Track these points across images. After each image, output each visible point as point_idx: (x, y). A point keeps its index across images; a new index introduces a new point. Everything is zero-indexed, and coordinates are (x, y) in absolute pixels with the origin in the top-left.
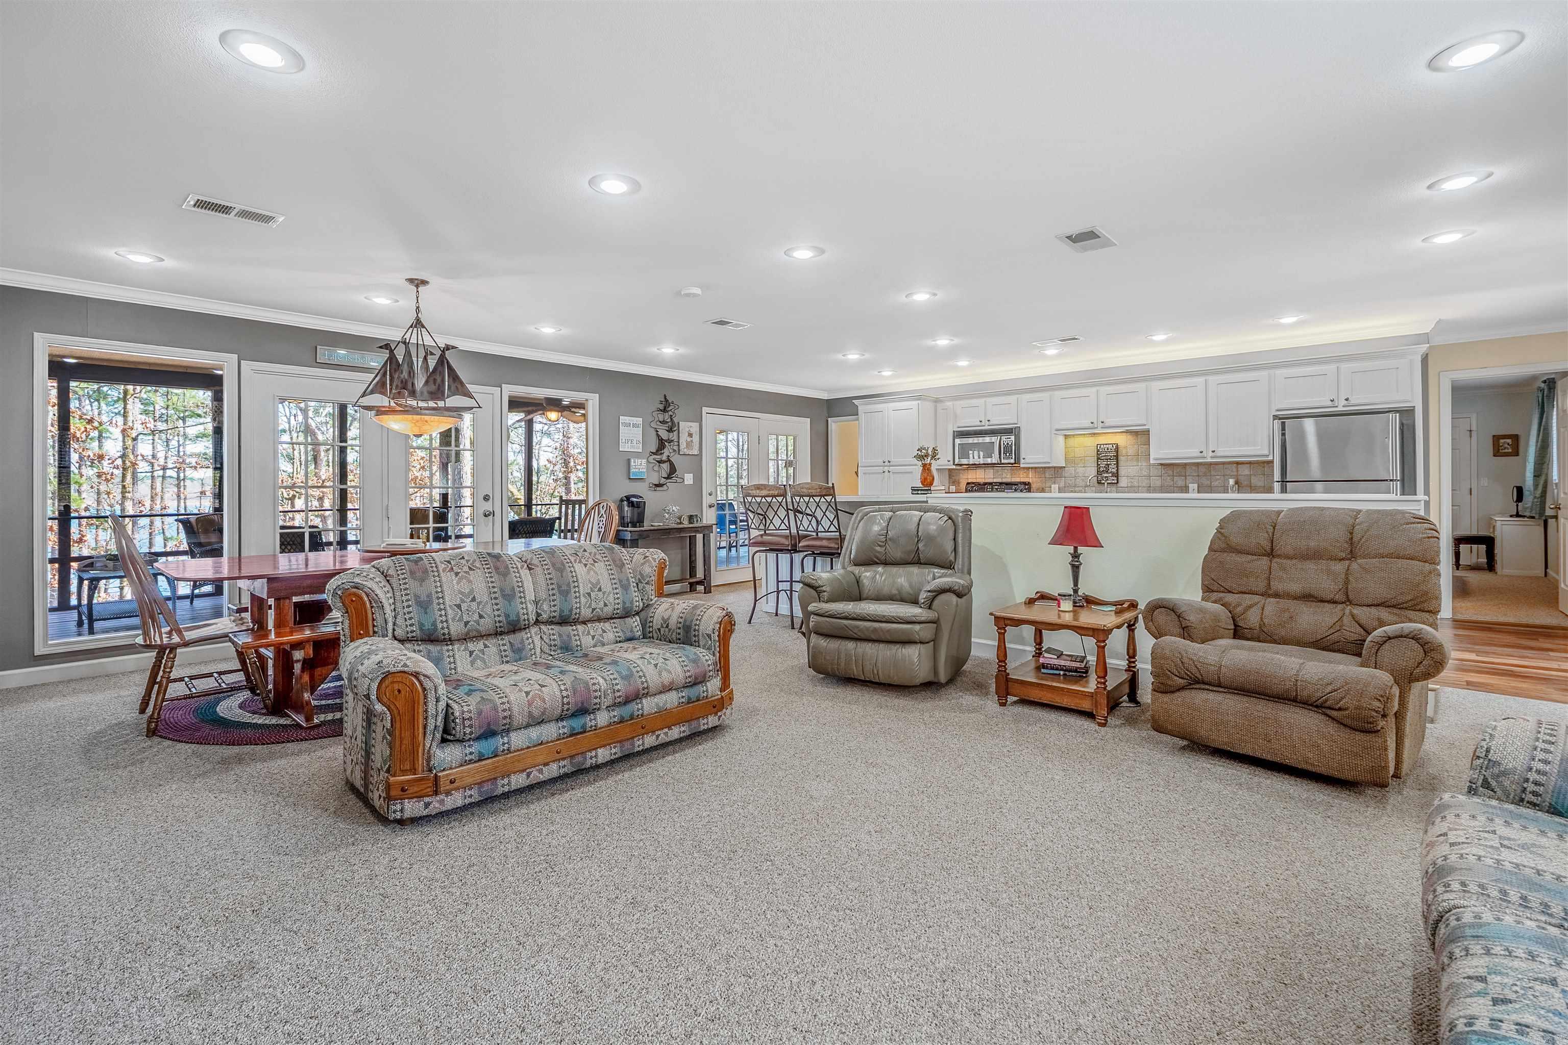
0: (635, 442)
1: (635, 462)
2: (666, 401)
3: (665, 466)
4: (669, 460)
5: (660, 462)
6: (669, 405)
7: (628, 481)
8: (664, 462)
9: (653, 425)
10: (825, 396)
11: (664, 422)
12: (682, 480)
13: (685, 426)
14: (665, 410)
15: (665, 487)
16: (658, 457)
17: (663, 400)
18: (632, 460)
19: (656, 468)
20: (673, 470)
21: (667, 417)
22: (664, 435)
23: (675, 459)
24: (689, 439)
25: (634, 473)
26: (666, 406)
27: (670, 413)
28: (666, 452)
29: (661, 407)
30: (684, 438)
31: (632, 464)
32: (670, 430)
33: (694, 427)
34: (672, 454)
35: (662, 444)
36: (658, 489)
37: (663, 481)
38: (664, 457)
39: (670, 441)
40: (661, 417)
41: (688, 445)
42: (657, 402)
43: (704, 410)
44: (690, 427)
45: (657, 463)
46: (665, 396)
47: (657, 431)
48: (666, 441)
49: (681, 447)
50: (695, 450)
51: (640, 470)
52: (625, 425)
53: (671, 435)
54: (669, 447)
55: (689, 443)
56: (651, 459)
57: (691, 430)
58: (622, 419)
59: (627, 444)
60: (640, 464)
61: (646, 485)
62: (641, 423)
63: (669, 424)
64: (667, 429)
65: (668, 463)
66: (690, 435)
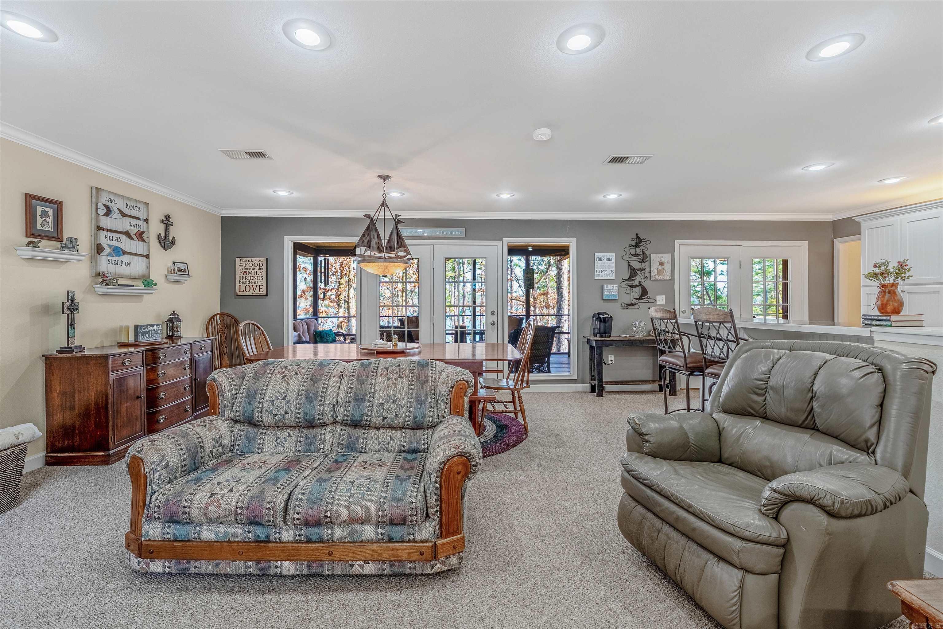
0: (608, 272)
1: (607, 287)
2: (638, 238)
3: (637, 291)
4: (641, 285)
6: (641, 241)
7: (602, 301)
8: (636, 286)
9: (626, 258)
10: (830, 218)
11: (636, 255)
12: (654, 301)
13: (655, 258)
14: (637, 246)
15: (637, 306)
16: (630, 283)
17: (635, 237)
18: (605, 286)
19: (628, 291)
20: (644, 292)
21: (639, 251)
22: (636, 265)
23: (647, 284)
24: (660, 267)
25: (607, 295)
26: (638, 242)
27: (642, 248)
28: (638, 279)
29: (634, 243)
30: (656, 267)
31: (605, 288)
32: (642, 261)
33: (666, 258)
34: (643, 280)
35: (633, 273)
36: (630, 307)
37: (634, 301)
38: (636, 283)
39: (641, 270)
40: (633, 251)
41: (660, 272)
42: (629, 240)
43: (677, 243)
44: (662, 257)
45: (629, 288)
46: (637, 234)
47: (629, 263)
48: (638, 270)
49: (653, 274)
50: (667, 276)
51: (613, 293)
52: (599, 259)
53: (643, 265)
54: (640, 275)
55: (660, 270)
56: (623, 284)
57: (663, 260)
58: (597, 255)
59: (601, 274)
60: (613, 289)
61: (618, 305)
62: (614, 257)
63: (641, 256)
64: (639, 260)
65: (640, 287)
66: (662, 264)
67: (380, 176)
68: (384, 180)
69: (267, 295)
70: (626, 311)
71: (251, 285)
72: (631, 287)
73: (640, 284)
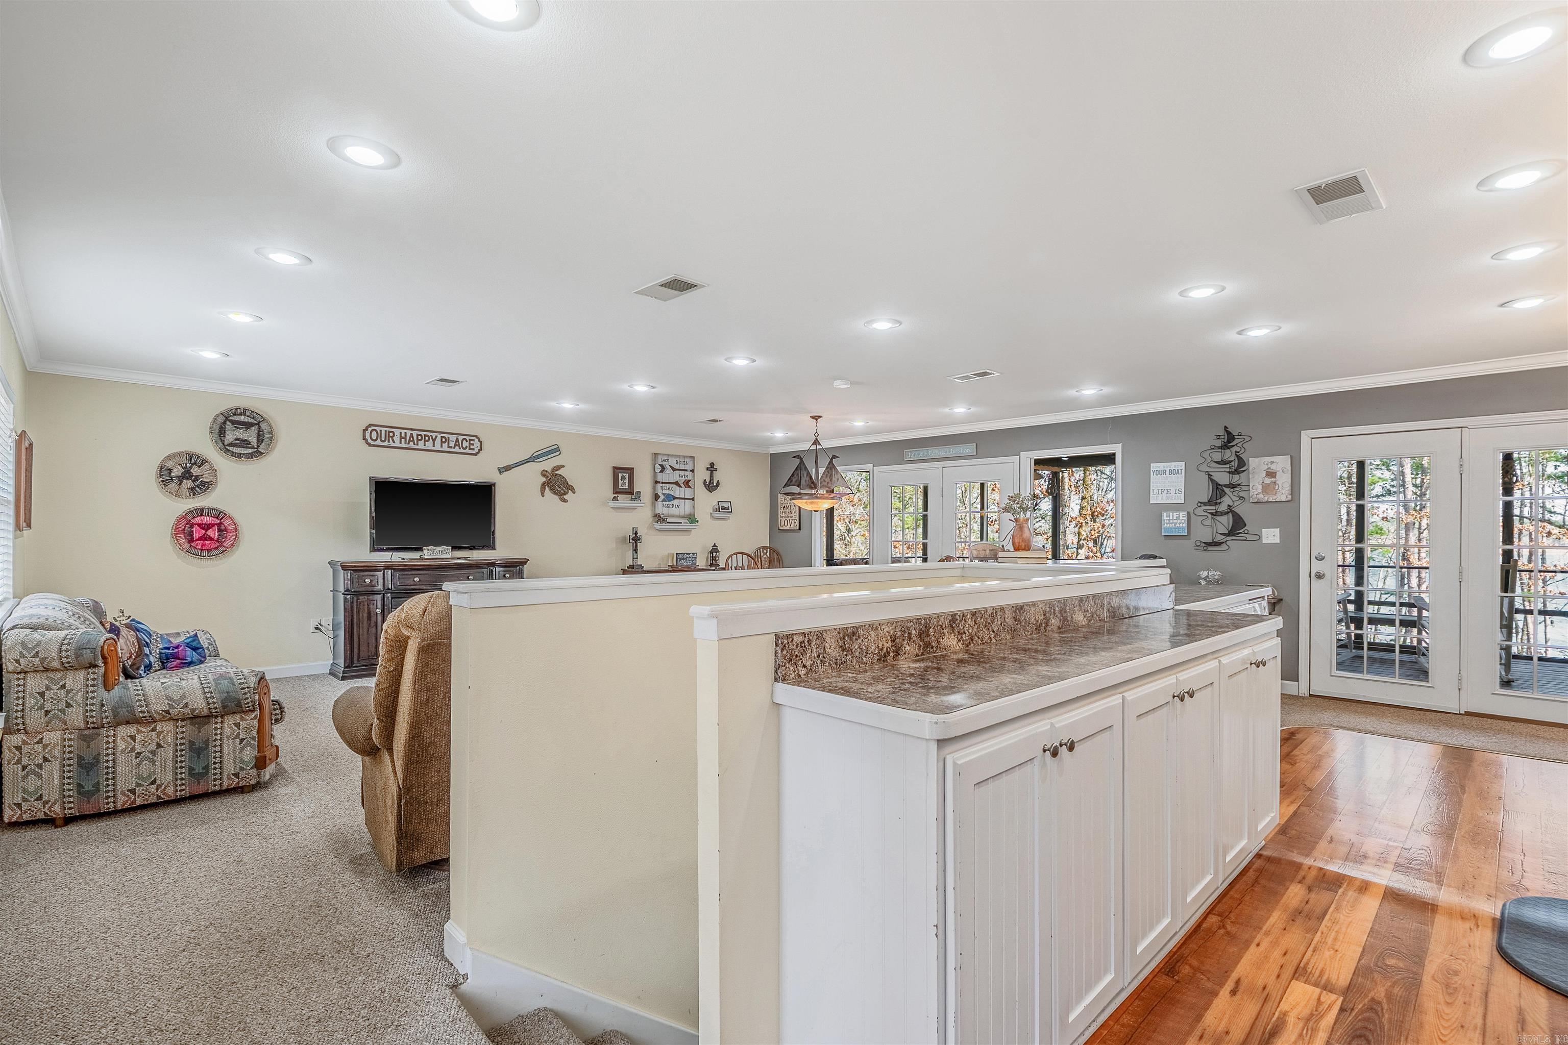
0: (1173, 492)
1: (1168, 516)
2: (1229, 433)
3: (1226, 522)
4: (1232, 511)
5: (1215, 514)
6: (1234, 439)
7: (1159, 538)
8: (1222, 514)
9: (1204, 468)
11: (1223, 462)
12: (1258, 538)
13: (1257, 465)
14: (1226, 446)
15: (1224, 547)
16: (1212, 508)
17: (1222, 433)
18: (1165, 514)
19: (1209, 522)
20: (1238, 524)
21: (1228, 455)
22: (1223, 478)
23: (1243, 510)
24: (1268, 481)
25: (1167, 529)
26: (1229, 440)
27: (1234, 449)
28: (1226, 502)
29: (1219, 443)
30: (1256, 481)
31: (1164, 518)
32: (1237, 472)
33: (1282, 463)
34: (1236, 504)
35: (1218, 490)
36: (1210, 548)
37: (1219, 538)
38: (1223, 507)
39: (1232, 486)
40: (1217, 457)
41: (1266, 488)
42: (1210, 437)
43: (1306, 436)
44: (1272, 463)
45: (1210, 516)
46: (1226, 427)
47: (1209, 475)
48: (1226, 486)
49: (1253, 492)
50: (1283, 494)
51: (1178, 525)
52: (1159, 473)
53: (1236, 477)
54: (1230, 494)
55: (1269, 485)
56: (1200, 511)
57: (1273, 467)
58: (1154, 466)
59: (1160, 495)
60: (1178, 518)
61: (1190, 543)
62: (1183, 467)
63: (1233, 463)
64: (1228, 470)
65: (1230, 515)
66: (1271, 474)
67: (813, 417)
68: (817, 420)
69: (800, 529)
70: (1205, 553)
71: (788, 519)
72: (1212, 514)
73: (1230, 510)
